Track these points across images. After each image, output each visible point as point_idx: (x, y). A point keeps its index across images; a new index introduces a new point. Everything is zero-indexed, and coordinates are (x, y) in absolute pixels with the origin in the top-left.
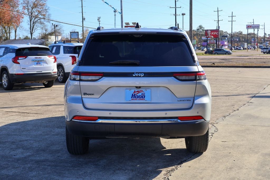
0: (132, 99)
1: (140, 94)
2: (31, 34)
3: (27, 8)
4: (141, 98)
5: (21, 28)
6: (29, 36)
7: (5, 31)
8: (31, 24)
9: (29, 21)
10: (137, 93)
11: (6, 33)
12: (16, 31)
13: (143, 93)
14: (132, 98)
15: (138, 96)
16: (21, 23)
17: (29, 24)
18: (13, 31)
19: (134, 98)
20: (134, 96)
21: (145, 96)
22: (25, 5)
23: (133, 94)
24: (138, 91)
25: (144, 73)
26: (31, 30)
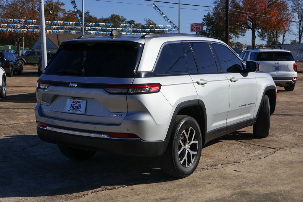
0: (71, 110)
1: (77, 105)
2: (300, 38)
3: (297, 10)
4: (77, 109)
5: (290, 33)
6: (298, 40)
7: (273, 35)
8: (301, 27)
9: (298, 25)
10: (75, 103)
11: (274, 38)
12: (284, 36)
13: (80, 103)
14: (71, 108)
15: (75, 106)
16: (291, 27)
17: (297, 28)
18: (282, 36)
19: (72, 108)
20: (73, 106)
21: (80, 107)
22: (295, 8)
23: (72, 104)
24: (76, 102)
25: (78, 84)
26: (299, 33)
